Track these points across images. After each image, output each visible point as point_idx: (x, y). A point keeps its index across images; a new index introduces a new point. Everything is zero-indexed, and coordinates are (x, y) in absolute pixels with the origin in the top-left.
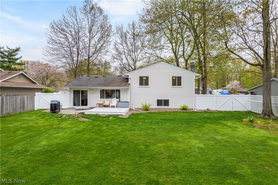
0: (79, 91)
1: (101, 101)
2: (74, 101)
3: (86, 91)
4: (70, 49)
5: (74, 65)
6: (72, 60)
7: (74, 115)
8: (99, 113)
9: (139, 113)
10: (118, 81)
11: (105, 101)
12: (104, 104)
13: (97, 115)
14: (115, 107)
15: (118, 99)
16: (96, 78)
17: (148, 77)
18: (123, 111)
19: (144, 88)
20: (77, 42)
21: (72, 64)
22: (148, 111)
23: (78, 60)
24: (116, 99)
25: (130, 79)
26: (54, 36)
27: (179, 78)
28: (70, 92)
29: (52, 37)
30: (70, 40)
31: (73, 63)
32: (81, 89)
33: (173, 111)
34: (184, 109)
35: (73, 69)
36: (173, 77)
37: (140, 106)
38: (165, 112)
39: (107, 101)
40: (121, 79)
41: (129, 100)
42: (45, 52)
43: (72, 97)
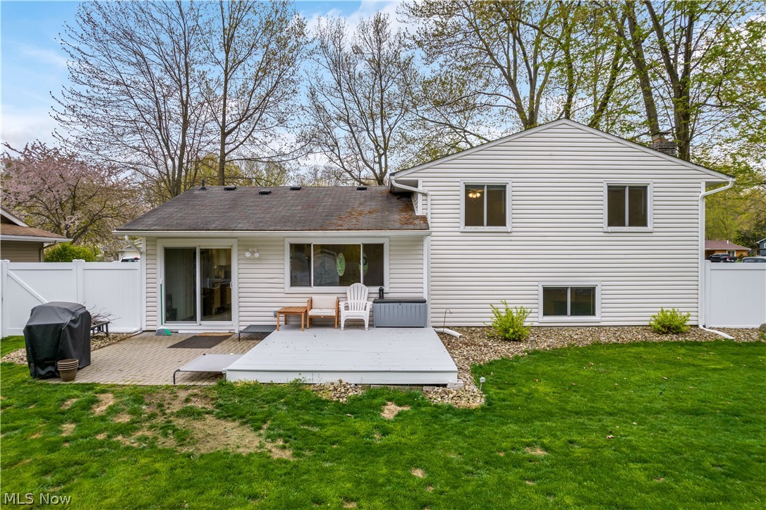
0: (193, 251)
1: (297, 298)
2: (169, 298)
3: (227, 253)
4: (157, 103)
5: (173, 160)
6: (162, 143)
7: (167, 387)
8: (308, 378)
10: (368, 209)
11: (314, 297)
12: (311, 313)
13: (297, 385)
14: (367, 326)
15: (376, 289)
16: (265, 196)
17: (505, 187)
20: (180, 81)
21: (164, 155)
23: (184, 146)
24: (367, 289)
25: (425, 195)
26: (97, 53)
27: (639, 193)
28: (149, 255)
29: (88, 58)
30: (157, 72)
31: (166, 153)
32: (200, 245)
35: (168, 175)
36: (611, 188)
39: (323, 300)
41: (427, 291)
42: (61, 109)
43: (161, 279)
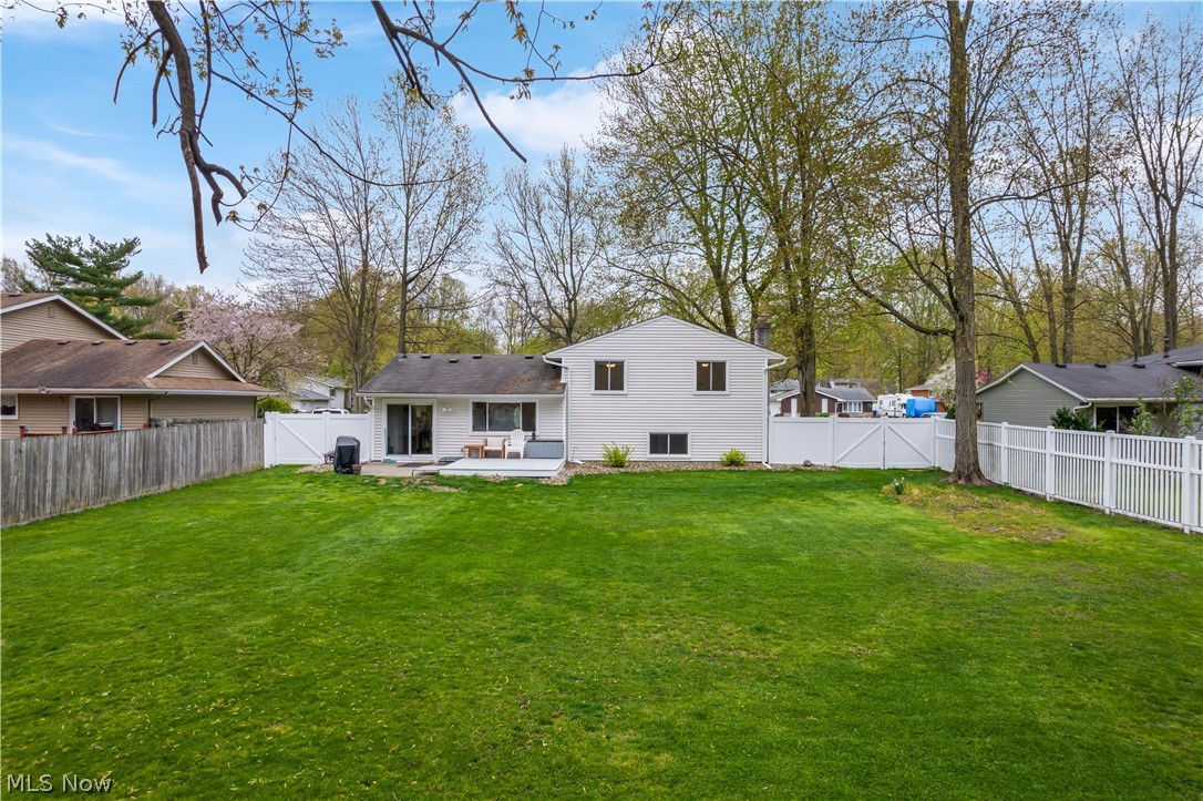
0: (406, 407)
1: (477, 439)
2: (389, 439)
7: (408, 478)
8: (480, 473)
9: (596, 473)
10: (528, 377)
11: (488, 438)
12: (485, 448)
13: (475, 477)
14: (522, 456)
15: (530, 433)
16: (454, 364)
17: (623, 362)
18: (550, 468)
19: (608, 398)
22: (622, 470)
24: (524, 433)
25: (566, 367)
27: (720, 368)
28: (378, 409)
32: (411, 403)
33: (700, 467)
34: (734, 462)
36: (699, 364)
37: (598, 454)
38: (674, 471)
39: (494, 440)
40: (534, 367)
41: (564, 434)
43: (385, 426)
